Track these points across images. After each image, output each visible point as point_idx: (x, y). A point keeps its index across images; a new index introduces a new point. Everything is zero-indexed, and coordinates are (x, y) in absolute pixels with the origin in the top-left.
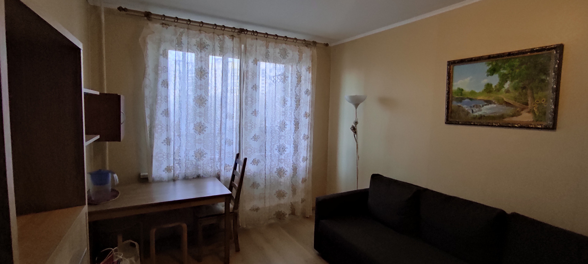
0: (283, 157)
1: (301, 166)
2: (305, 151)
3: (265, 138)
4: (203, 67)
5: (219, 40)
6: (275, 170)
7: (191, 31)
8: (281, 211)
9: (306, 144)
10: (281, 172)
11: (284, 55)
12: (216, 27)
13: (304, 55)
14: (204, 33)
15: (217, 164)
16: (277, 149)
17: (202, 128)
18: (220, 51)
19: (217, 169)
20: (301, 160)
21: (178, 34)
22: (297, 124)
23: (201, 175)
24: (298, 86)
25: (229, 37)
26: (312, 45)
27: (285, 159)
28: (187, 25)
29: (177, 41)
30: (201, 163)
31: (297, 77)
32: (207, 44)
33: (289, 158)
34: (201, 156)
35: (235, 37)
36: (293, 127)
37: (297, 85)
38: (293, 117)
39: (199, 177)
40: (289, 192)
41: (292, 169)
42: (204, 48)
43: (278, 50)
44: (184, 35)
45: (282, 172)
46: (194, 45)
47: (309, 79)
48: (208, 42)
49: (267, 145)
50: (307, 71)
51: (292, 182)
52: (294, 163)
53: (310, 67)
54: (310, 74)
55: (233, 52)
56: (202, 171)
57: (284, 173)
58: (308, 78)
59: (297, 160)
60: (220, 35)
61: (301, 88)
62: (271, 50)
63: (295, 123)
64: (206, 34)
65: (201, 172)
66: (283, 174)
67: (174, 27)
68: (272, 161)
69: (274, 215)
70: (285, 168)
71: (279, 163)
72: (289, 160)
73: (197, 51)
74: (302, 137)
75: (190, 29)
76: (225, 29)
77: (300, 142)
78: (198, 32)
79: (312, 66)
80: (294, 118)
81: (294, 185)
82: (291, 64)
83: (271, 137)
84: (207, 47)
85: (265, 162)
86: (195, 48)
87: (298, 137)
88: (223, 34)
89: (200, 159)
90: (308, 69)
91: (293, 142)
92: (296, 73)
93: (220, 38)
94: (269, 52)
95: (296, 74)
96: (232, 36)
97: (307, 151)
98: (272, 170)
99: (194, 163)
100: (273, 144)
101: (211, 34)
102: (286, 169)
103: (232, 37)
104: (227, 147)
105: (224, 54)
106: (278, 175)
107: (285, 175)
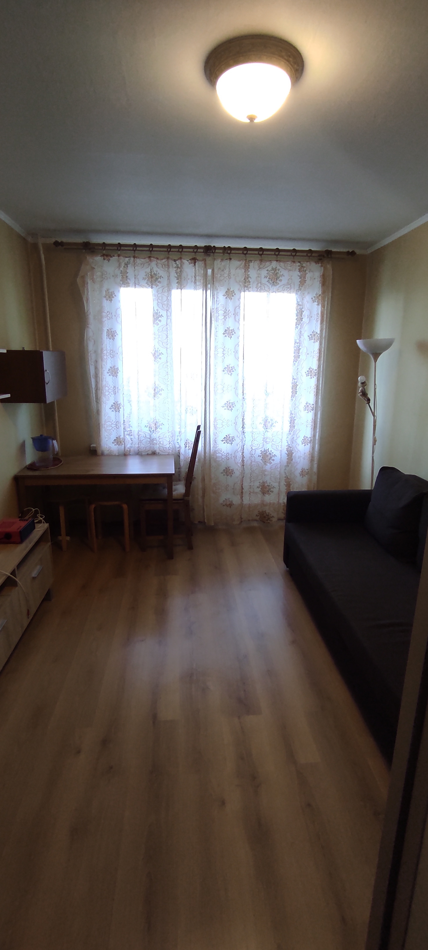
0: (269, 435)
1: (299, 451)
3: (243, 407)
6: (258, 453)
7: (138, 259)
8: (265, 511)
9: (310, 418)
10: (266, 456)
11: (274, 279)
12: (172, 250)
13: (308, 275)
15: (177, 439)
16: (262, 423)
18: (177, 282)
20: (300, 441)
21: (122, 266)
22: (294, 387)
23: (158, 451)
24: (299, 327)
25: (189, 261)
26: (323, 257)
27: (275, 438)
28: (133, 252)
29: (123, 275)
30: (156, 436)
31: (297, 312)
32: (160, 275)
33: (280, 436)
34: (156, 428)
35: (197, 260)
36: (288, 390)
37: (296, 325)
39: (153, 454)
40: (279, 487)
41: (285, 454)
42: (158, 280)
43: (264, 273)
44: (129, 266)
46: (143, 277)
47: (317, 314)
48: (161, 272)
49: (245, 416)
50: (313, 302)
51: (285, 473)
52: (288, 446)
53: (320, 295)
54: (320, 306)
55: (195, 283)
56: (158, 446)
59: (293, 441)
60: (177, 260)
61: (303, 330)
62: (253, 273)
63: (291, 386)
64: (157, 260)
65: (156, 448)
66: (270, 459)
67: (117, 257)
68: (254, 439)
69: (256, 516)
70: (274, 451)
71: (265, 443)
72: (279, 441)
74: (302, 407)
75: (136, 257)
76: (183, 250)
77: (299, 415)
78: (147, 260)
79: (324, 292)
80: (291, 378)
81: (288, 477)
83: (253, 406)
84: (160, 278)
85: (243, 441)
86: (144, 283)
87: (296, 407)
88: (181, 259)
89: (155, 431)
90: (315, 299)
91: (288, 414)
93: (176, 265)
94: (250, 278)
97: (311, 429)
98: (253, 453)
99: (148, 436)
100: (255, 415)
101: (164, 261)
102: (277, 452)
103: (193, 261)
104: (189, 417)
105: (182, 287)
106: (263, 460)
107: (272, 461)
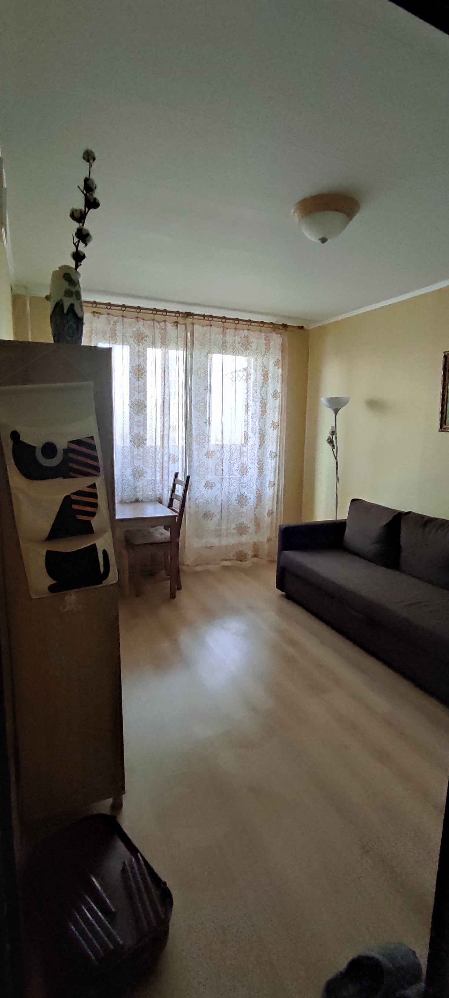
0: (245, 480)
1: (266, 493)
2: (272, 474)
3: (222, 455)
4: (142, 365)
5: (159, 329)
6: (235, 497)
7: (126, 320)
8: (243, 551)
9: (273, 465)
10: (242, 500)
11: (246, 345)
12: (156, 312)
13: (272, 343)
14: (142, 320)
15: (158, 487)
16: (238, 469)
17: (141, 441)
18: (161, 342)
19: (158, 493)
20: (267, 485)
21: (112, 324)
22: (262, 437)
23: (141, 498)
24: (264, 386)
25: (172, 324)
26: (281, 329)
27: (248, 482)
28: (122, 311)
29: (111, 332)
30: (139, 484)
31: (263, 374)
32: (146, 334)
33: (252, 481)
34: (140, 476)
35: (179, 324)
36: (257, 441)
37: (263, 384)
38: (258, 428)
39: (137, 501)
40: (252, 528)
41: (256, 497)
42: (142, 339)
43: (238, 339)
44: (118, 324)
45: (244, 499)
46: (130, 337)
47: (278, 376)
48: (146, 331)
49: (224, 463)
50: (275, 365)
51: (255, 515)
52: (258, 490)
53: (280, 360)
54: (280, 370)
55: (177, 344)
56: (141, 493)
57: (247, 500)
58: (276, 375)
59: (262, 484)
60: (161, 322)
61: (269, 389)
62: (229, 338)
63: (260, 436)
64: (144, 321)
65: (140, 496)
66: (246, 502)
67: (107, 315)
68: (231, 485)
69: (233, 556)
70: (248, 494)
71: (241, 487)
72: (252, 484)
73: (134, 344)
74: (268, 455)
75: (125, 317)
76: (168, 313)
77: (266, 462)
78: (134, 320)
79: (283, 358)
80: (259, 430)
81: (258, 517)
82: (255, 356)
83: (230, 454)
84: (145, 338)
85: (222, 486)
86: (131, 340)
87: (263, 454)
88: (165, 321)
89: (139, 479)
90: (276, 364)
91: (257, 461)
92: (261, 368)
93: (161, 326)
94: (227, 342)
95: (261, 370)
96: (176, 322)
97: (274, 474)
98: (230, 497)
99: (132, 484)
100: (232, 462)
101: (150, 322)
102: (249, 496)
103: (175, 324)
104: (170, 465)
105: (166, 346)
106: (239, 503)
107: (247, 504)
